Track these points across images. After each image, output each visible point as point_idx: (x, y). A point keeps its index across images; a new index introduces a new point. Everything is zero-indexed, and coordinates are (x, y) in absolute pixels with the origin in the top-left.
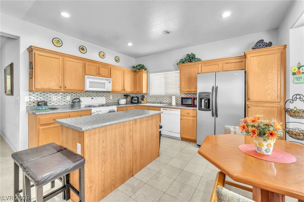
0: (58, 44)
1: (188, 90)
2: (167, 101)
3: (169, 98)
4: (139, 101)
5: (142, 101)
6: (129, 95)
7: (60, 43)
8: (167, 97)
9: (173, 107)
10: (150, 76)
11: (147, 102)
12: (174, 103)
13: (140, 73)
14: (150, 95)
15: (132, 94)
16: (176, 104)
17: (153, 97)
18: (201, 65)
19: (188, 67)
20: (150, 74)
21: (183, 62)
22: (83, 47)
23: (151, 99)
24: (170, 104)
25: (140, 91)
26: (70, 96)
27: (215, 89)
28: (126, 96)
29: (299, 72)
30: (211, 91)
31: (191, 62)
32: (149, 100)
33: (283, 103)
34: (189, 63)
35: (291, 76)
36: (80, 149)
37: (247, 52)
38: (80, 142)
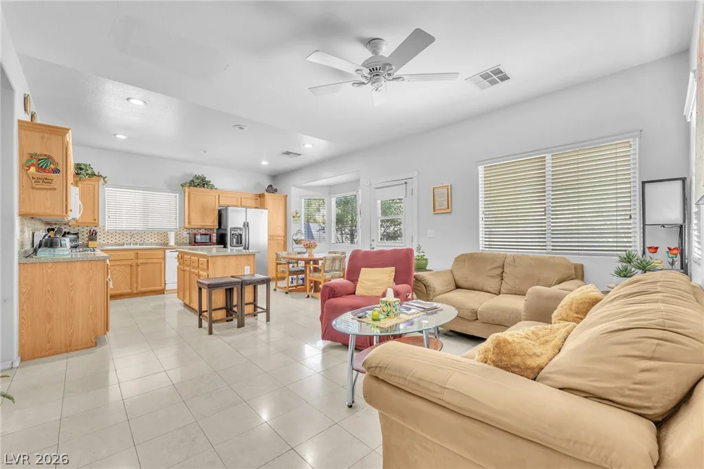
1: (202, 224)
5: (90, 242)
6: (63, 228)
10: (107, 191)
12: (172, 243)
13: (93, 183)
14: (107, 230)
16: (175, 244)
18: (218, 194)
19: (202, 194)
20: (106, 189)
21: (193, 184)
23: (108, 237)
24: (167, 244)
25: (92, 221)
27: (246, 225)
29: (297, 216)
30: (242, 226)
31: (204, 187)
32: (103, 239)
33: (285, 236)
34: (202, 189)
35: (292, 219)
36: (249, 270)
37: (266, 194)
38: (248, 265)
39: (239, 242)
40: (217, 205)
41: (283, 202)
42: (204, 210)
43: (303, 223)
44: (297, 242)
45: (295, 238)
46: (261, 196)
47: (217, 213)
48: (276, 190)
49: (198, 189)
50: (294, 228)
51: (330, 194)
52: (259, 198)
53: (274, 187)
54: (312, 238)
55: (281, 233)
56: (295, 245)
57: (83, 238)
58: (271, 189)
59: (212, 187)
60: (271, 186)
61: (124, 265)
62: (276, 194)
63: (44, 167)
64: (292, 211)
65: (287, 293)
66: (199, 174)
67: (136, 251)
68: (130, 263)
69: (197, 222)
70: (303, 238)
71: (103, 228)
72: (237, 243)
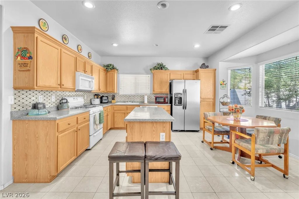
0: (45, 28)
1: (160, 91)
2: (138, 100)
3: (139, 98)
4: (109, 100)
5: (112, 101)
6: (100, 94)
7: (46, 26)
8: (138, 97)
9: (145, 104)
10: (120, 76)
11: (118, 102)
12: (146, 102)
13: (112, 73)
14: (120, 95)
15: (101, 94)
16: (148, 102)
17: (123, 97)
18: (169, 73)
19: (160, 73)
20: (120, 75)
21: (155, 68)
22: (65, 37)
23: (120, 98)
24: (143, 102)
25: (112, 91)
26: (54, 96)
27: (185, 91)
28: (97, 95)
29: (224, 84)
30: (182, 92)
31: (162, 69)
32: (119, 99)
33: (214, 99)
34: (161, 70)
35: (220, 86)
36: (164, 137)
37: (200, 69)
38: (164, 132)
39: (180, 102)
40: (169, 79)
41: (213, 74)
42: (161, 83)
43: (229, 89)
44: (223, 104)
45: (222, 100)
46: (197, 71)
47: (169, 84)
48: (207, 67)
49: (158, 71)
50: (221, 93)
51: (257, 63)
52: (195, 73)
53: (206, 64)
54: (239, 103)
55: (211, 96)
56: (222, 106)
57: (110, 99)
58: (204, 66)
59: (167, 69)
60: (204, 64)
61: (122, 113)
62: (207, 69)
63: (24, 56)
64: (220, 80)
65: (211, 149)
66: (160, 62)
67: (127, 106)
68: (124, 112)
69: (158, 90)
70: (229, 101)
71: (118, 94)
72: (179, 103)
